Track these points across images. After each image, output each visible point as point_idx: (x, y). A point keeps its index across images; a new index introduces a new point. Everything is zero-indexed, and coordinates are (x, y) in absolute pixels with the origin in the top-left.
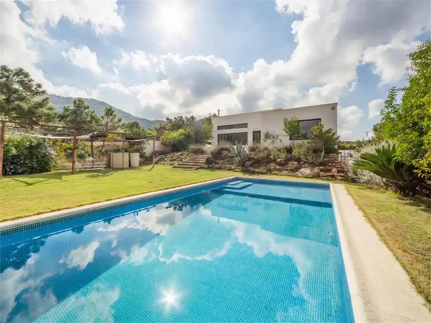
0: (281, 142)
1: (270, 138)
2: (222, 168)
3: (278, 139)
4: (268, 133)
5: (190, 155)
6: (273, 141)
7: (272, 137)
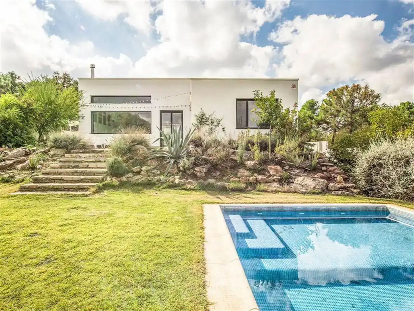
0: (224, 131)
1: (207, 123)
2: (154, 184)
3: (220, 125)
4: (203, 115)
5: (52, 153)
6: (211, 129)
7: (210, 122)
